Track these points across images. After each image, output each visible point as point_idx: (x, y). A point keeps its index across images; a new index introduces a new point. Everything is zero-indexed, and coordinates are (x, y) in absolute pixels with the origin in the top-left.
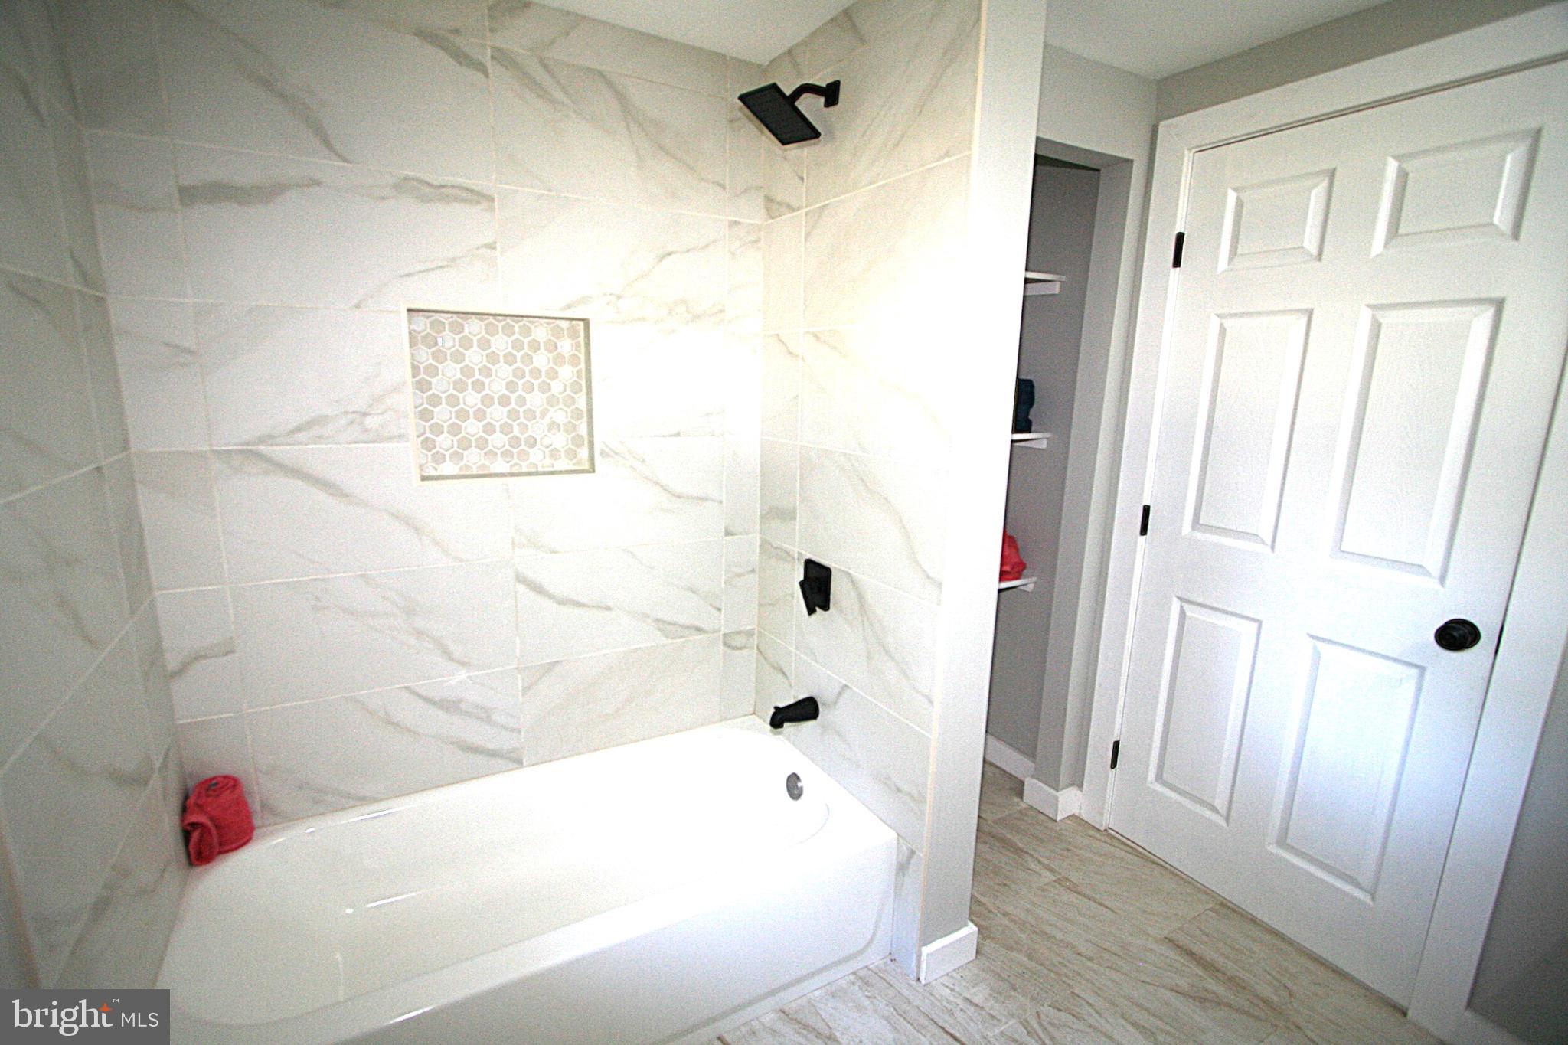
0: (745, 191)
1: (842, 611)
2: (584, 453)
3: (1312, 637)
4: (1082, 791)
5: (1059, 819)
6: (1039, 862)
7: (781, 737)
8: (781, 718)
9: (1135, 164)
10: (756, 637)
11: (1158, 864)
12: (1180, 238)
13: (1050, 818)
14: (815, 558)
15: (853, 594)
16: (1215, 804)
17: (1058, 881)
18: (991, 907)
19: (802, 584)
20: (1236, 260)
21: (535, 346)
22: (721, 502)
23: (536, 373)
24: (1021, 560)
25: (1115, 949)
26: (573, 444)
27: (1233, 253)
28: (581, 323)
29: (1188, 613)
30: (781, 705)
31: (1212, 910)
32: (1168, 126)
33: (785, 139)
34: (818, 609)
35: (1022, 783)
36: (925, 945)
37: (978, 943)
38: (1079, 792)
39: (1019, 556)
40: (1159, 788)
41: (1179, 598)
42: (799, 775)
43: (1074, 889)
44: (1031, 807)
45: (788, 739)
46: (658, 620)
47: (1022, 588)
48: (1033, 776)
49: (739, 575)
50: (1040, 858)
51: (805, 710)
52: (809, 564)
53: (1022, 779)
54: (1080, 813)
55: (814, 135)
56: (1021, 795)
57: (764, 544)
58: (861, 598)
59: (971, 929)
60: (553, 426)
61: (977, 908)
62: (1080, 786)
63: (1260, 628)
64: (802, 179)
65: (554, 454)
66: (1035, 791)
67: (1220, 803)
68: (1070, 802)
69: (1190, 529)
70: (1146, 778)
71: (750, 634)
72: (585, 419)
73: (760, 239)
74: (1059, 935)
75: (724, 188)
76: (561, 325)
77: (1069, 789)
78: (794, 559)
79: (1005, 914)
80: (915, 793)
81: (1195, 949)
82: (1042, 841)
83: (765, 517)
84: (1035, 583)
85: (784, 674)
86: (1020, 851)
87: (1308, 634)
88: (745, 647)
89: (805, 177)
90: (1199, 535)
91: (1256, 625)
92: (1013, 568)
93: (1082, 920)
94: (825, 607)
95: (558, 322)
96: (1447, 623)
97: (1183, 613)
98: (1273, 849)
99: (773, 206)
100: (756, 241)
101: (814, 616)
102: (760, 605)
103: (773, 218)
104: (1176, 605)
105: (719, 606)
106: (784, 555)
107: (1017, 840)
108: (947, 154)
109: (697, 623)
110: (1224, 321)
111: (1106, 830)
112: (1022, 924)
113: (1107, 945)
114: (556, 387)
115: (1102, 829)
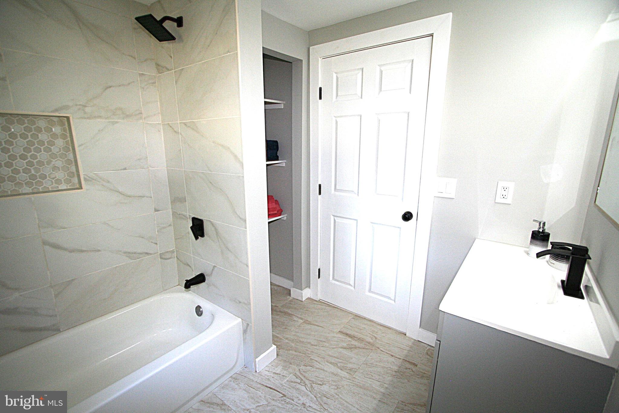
0: (146, 61)
1: (209, 237)
2: (76, 180)
3: (372, 223)
4: (310, 289)
5: (303, 300)
6: (298, 317)
7: (190, 292)
8: (189, 284)
9: (303, 61)
10: (175, 253)
11: (336, 308)
12: (320, 89)
13: (301, 301)
14: (196, 217)
15: (213, 229)
16: (351, 283)
17: (305, 322)
18: (281, 337)
19: (191, 228)
20: (338, 97)
21: (39, 130)
22: (151, 197)
23: (42, 143)
24: (281, 209)
25: (324, 340)
26: (68, 176)
27: (337, 95)
28: (65, 119)
29: (336, 220)
30: (188, 279)
31: (353, 318)
32: (313, 48)
33: (161, 39)
34: (199, 237)
35: (290, 290)
36: (257, 358)
37: (277, 352)
38: (309, 289)
39: (280, 207)
40: (334, 282)
41: (333, 216)
42: (200, 305)
43: (310, 323)
44: (294, 299)
45: (194, 292)
46: (125, 253)
47: (282, 219)
48: (293, 287)
49: (164, 228)
50: (298, 316)
51: (200, 279)
52: (194, 219)
53: (289, 288)
54: (310, 297)
55: (173, 39)
56: (290, 295)
57: (174, 213)
58: (216, 229)
59: (274, 347)
60: (55, 168)
61: (276, 339)
62: (309, 287)
63: (357, 222)
64: (171, 57)
65: (58, 182)
66: (295, 293)
67: (352, 283)
68: (306, 294)
69: (334, 191)
70: (329, 280)
71: (173, 252)
72: (74, 164)
73: (155, 83)
74: (305, 341)
75: (135, 58)
76: (55, 120)
77: (306, 289)
78: (187, 218)
79: (287, 339)
80: (246, 302)
81: (348, 332)
82: (298, 309)
83: (173, 202)
84: (286, 216)
85: (190, 266)
86: (290, 315)
87: (371, 222)
88: (171, 258)
89: (172, 56)
90: (337, 193)
91: (356, 221)
92: (278, 211)
93: (313, 333)
94: (202, 236)
95: (51, 118)
96: (405, 213)
97: (335, 220)
98: (368, 294)
99: (160, 68)
100: (154, 83)
101: (198, 240)
102: (176, 239)
103: (160, 73)
104: (332, 218)
105: (156, 242)
106: (183, 217)
107: (289, 311)
108: (228, 52)
109: (146, 251)
110: (337, 119)
111: (319, 300)
112: (293, 341)
113: (321, 339)
114: (54, 149)
115: (318, 300)
